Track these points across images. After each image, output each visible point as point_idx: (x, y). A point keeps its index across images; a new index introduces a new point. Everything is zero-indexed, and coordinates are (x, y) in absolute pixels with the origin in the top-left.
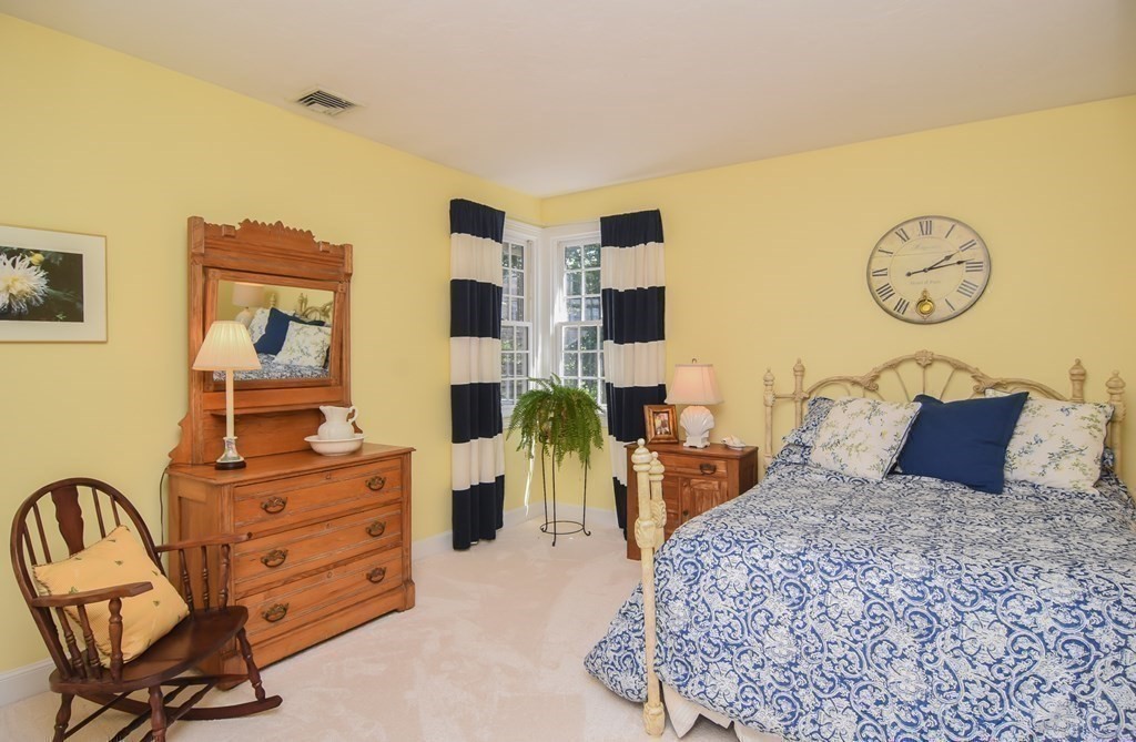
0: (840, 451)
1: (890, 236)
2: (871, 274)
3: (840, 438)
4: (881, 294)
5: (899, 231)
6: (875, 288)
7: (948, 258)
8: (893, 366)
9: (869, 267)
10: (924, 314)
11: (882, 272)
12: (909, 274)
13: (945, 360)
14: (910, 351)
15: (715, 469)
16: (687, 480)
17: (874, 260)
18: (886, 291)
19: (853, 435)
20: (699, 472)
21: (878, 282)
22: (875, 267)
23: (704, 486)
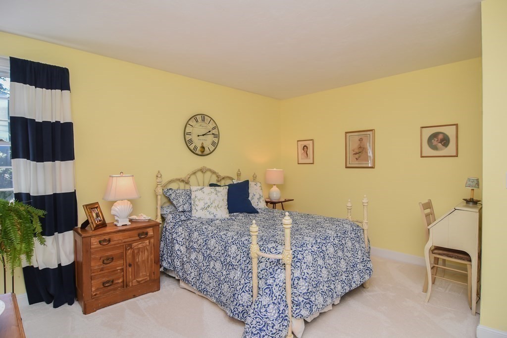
0: (212, 210)
1: (191, 120)
2: (185, 134)
3: (209, 204)
4: (188, 143)
5: (194, 117)
6: (187, 140)
7: (210, 132)
8: (194, 173)
9: (185, 131)
10: (203, 152)
11: (189, 134)
12: (198, 136)
13: (210, 170)
14: (199, 167)
15: (147, 234)
16: (130, 245)
17: (187, 128)
18: (191, 141)
19: (214, 201)
20: (138, 238)
21: (188, 138)
22: (187, 131)
23: (140, 246)
